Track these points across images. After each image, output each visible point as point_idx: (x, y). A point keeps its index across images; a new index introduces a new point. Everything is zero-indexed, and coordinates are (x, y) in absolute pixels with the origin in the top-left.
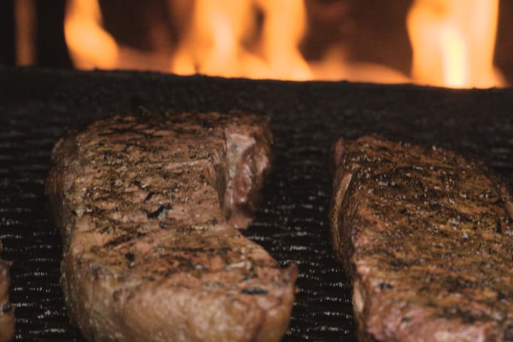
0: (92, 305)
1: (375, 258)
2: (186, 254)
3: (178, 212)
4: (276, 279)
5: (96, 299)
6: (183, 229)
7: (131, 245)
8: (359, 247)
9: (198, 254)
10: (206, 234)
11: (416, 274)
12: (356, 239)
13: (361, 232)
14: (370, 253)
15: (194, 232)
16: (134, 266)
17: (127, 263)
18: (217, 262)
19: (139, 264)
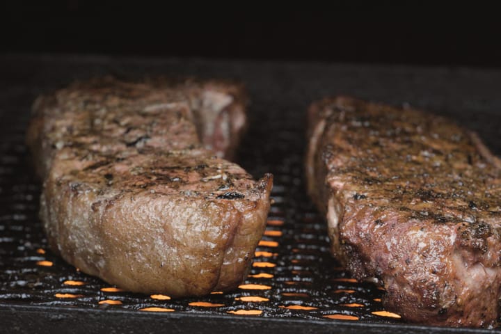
0: (71, 221)
1: (349, 176)
2: (164, 171)
3: (155, 142)
4: (252, 187)
5: (76, 215)
6: (161, 153)
7: (110, 167)
8: (333, 168)
9: (176, 170)
10: (184, 157)
11: (389, 188)
12: (330, 162)
13: (335, 156)
14: (344, 172)
15: (172, 156)
16: (112, 184)
17: (106, 182)
18: (194, 176)
19: (118, 182)
